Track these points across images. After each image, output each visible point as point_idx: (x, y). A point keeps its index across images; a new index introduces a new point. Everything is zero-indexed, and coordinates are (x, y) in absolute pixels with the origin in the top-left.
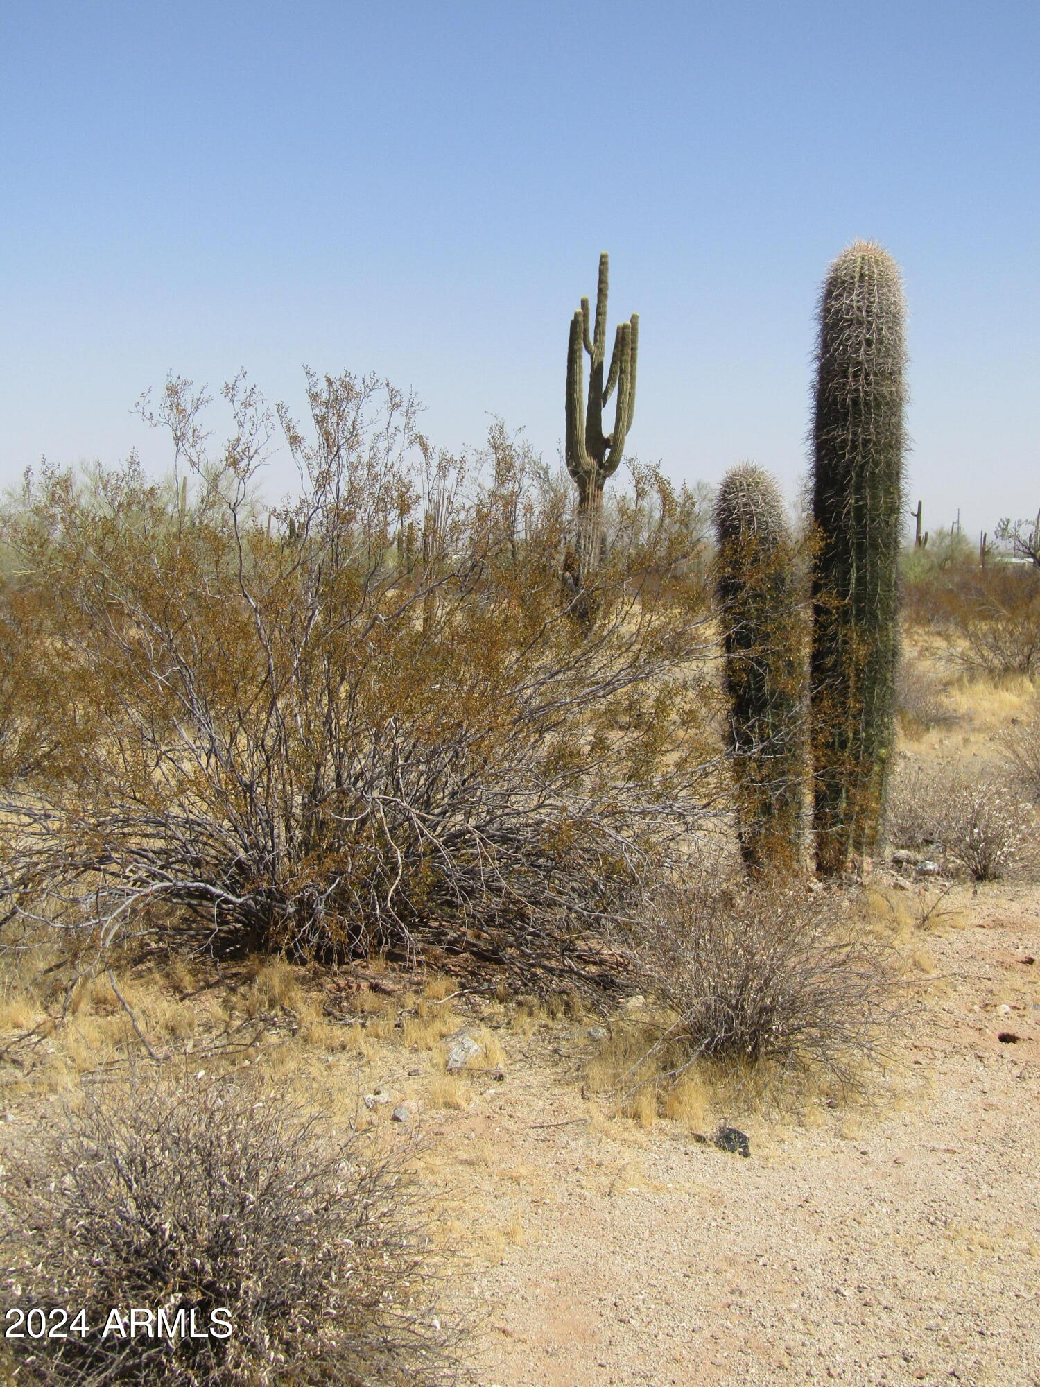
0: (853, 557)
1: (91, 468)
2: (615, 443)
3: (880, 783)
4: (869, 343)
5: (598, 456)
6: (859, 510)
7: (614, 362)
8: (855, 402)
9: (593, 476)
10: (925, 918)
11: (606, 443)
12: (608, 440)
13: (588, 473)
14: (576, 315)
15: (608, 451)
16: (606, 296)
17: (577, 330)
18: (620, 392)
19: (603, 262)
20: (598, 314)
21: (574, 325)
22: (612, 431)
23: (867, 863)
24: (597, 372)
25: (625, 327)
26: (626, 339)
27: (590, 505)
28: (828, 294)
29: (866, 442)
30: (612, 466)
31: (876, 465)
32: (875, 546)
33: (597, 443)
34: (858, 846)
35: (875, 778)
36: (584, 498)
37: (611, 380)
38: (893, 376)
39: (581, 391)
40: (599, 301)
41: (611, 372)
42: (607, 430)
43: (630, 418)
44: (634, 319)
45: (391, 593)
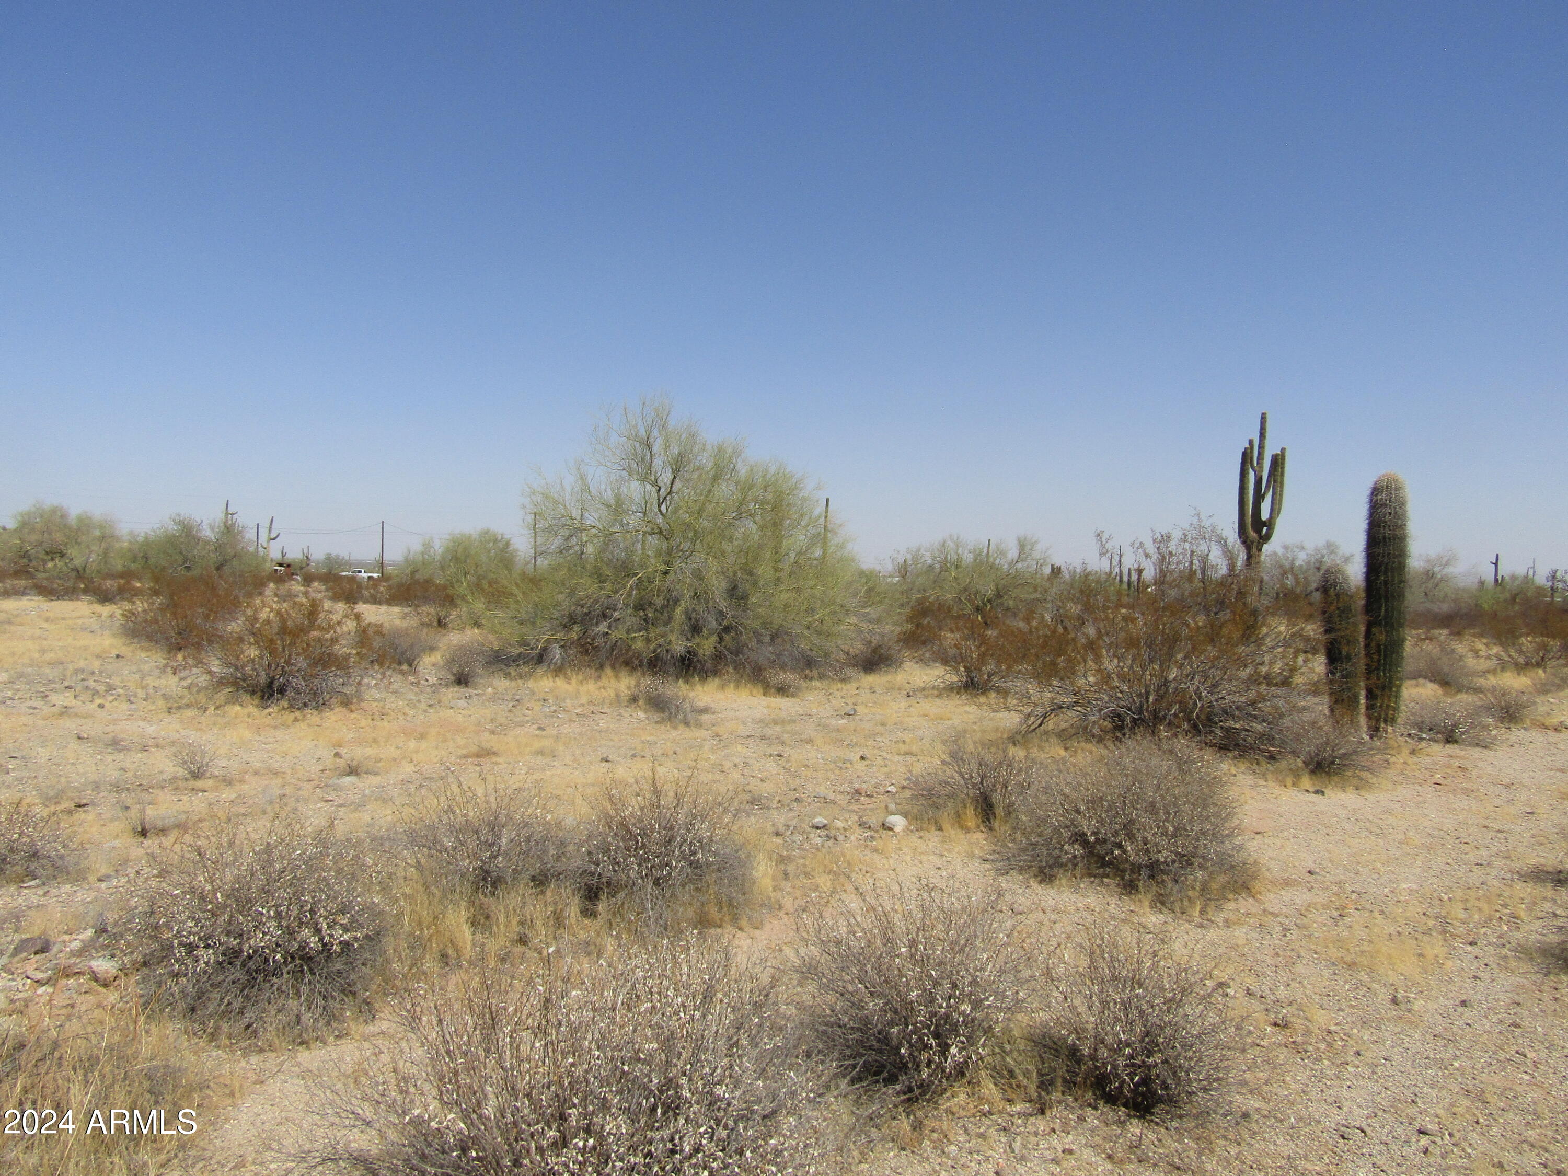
0: (1383, 600)
1: (955, 539)
2: (1270, 524)
3: (1396, 697)
4: (1390, 514)
5: (1258, 531)
6: (1386, 583)
7: (1269, 476)
8: (1384, 538)
9: (1255, 544)
10: (1414, 750)
11: (1264, 524)
12: (1265, 522)
13: (1252, 542)
14: (1246, 449)
15: (1265, 529)
16: (1265, 437)
17: (1246, 458)
18: (1274, 494)
19: (1263, 418)
20: (1259, 448)
21: (1244, 454)
22: (1268, 517)
23: (1390, 729)
24: (1258, 482)
25: (1277, 455)
26: (1278, 463)
27: (1253, 561)
28: (1372, 493)
29: (1389, 554)
30: (1268, 537)
31: (1394, 563)
32: (1393, 597)
33: (1258, 523)
34: (1386, 721)
35: (1394, 694)
36: (1249, 557)
37: (1268, 486)
38: (1403, 526)
39: (1248, 493)
40: (1261, 440)
41: (1268, 481)
42: (1265, 515)
43: (1280, 509)
44: (1283, 450)
45: (1124, 611)
